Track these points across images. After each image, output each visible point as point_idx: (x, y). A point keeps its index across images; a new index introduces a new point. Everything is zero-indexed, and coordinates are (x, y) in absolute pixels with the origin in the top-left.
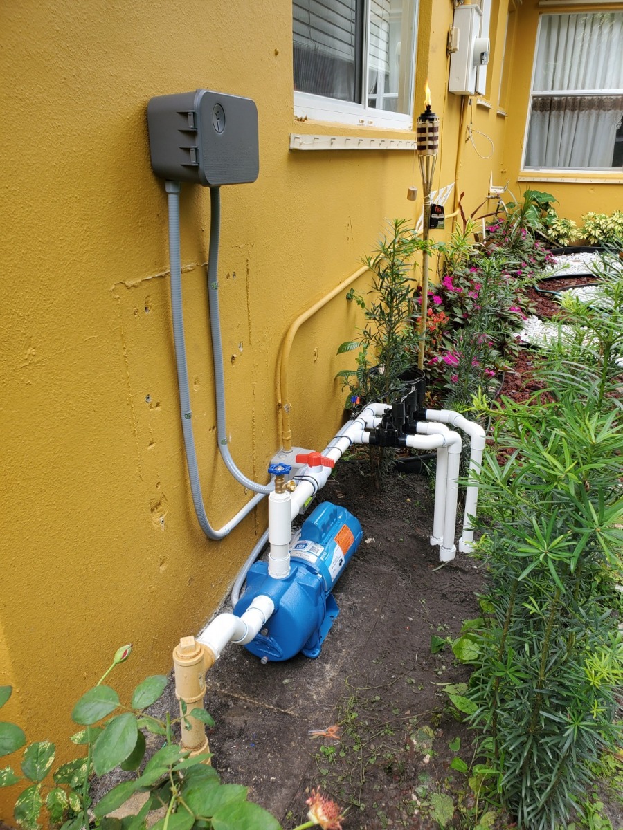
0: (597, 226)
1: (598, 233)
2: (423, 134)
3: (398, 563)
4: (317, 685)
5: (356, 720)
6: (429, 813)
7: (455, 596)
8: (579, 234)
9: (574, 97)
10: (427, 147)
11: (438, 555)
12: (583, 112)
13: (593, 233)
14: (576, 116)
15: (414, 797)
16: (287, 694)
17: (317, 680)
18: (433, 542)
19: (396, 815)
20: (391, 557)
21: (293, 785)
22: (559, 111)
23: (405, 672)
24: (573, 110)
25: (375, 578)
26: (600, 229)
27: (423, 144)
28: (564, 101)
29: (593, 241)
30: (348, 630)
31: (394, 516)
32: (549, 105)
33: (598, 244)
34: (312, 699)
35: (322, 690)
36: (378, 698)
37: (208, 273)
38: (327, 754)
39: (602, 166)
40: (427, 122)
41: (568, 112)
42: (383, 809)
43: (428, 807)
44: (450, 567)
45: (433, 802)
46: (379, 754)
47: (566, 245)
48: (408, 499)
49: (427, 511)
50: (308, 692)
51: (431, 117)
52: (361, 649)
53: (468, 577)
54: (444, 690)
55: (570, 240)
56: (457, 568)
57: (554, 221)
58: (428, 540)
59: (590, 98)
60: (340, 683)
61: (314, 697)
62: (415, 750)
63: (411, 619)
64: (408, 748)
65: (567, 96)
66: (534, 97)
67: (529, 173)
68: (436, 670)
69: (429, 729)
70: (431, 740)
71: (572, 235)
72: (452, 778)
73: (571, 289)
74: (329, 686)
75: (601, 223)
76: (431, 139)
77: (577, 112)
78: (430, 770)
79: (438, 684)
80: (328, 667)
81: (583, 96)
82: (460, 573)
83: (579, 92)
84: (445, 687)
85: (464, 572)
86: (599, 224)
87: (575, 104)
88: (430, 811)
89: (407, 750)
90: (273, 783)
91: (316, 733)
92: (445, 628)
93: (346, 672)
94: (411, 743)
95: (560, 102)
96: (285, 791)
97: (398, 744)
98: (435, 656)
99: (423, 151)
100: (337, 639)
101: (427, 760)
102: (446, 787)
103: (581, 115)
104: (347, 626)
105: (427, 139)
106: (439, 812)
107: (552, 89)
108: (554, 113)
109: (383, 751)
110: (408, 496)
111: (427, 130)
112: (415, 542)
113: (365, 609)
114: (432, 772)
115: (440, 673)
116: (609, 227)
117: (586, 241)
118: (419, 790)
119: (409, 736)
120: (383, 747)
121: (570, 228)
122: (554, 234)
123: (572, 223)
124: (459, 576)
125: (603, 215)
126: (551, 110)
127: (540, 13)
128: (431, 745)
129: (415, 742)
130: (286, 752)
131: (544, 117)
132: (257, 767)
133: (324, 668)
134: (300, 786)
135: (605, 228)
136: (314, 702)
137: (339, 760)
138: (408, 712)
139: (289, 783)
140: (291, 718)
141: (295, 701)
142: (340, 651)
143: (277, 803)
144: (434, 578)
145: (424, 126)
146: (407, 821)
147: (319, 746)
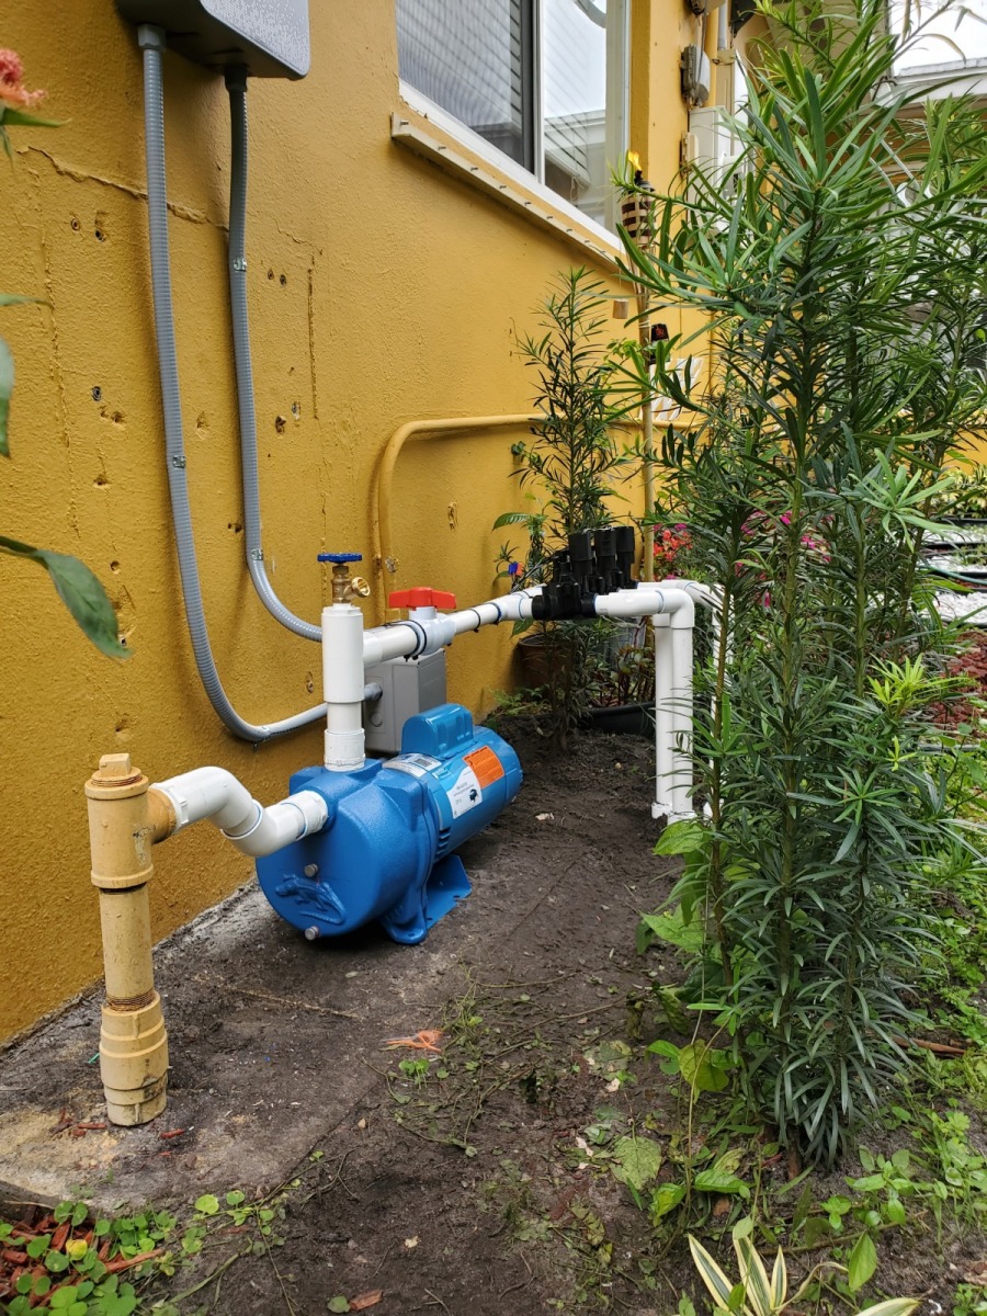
2: (630, 213)
3: (592, 842)
4: (411, 980)
5: (478, 1027)
6: (609, 1169)
15: (581, 1143)
16: (350, 991)
17: (412, 972)
18: (657, 812)
19: (539, 1168)
21: (334, 1114)
23: (585, 970)
27: (632, 227)
30: (483, 913)
31: (591, 787)
34: (398, 997)
35: (419, 987)
36: (525, 998)
37: (228, 244)
38: (411, 1071)
40: (637, 194)
42: (515, 1157)
43: (609, 1160)
45: (618, 1153)
46: (516, 1075)
48: (618, 765)
49: (650, 780)
50: (391, 988)
51: (643, 187)
52: (505, 936)
58: (648, 811)
60: (456, 978)
61: (402, 995)
62: (590, 1072)
63: (605, 908)
64: (577, 1069)
68: (647, 971)
69: (622, 1045)
70: (625, 1060)
72: (661, 1114)
74: (433, 981)
78: (619, 1101)
79: (648, 988)
80: (435, 957)
88: (612, 1166)
89: (574, 1073)
90: (295, 1110)
91: (396, 1042)
93: (469, 964)
94: (583, 1062)
96: (314, 1121)
97: (559, 1062)
100: (462, 923)
101: (614, 1086)
102: (649, 1125)
104: (484, 908)
105: (638, 219)
106: (630, 1168)
110: (618, 760)
111: (637, 206)
112: (625, 817)
113: (520, 888)
114: (622, 1105)
115: (654, 974)
118: (593, 1131)
119: (580, 1053)
128: (624, 1067)
129: (591, 1062)
130: (331, 1068)
132: (269, 1089)
133: (429, 958)
134: (347, 1116)
136: (400, 1002)
137: (436, 1083)
138: (584, 1021)
139: (326, 1110)
140: (351, 1023)
141: (363, 1000)
142: (463, 937)
143: (296, 1137)
145: (631, 201)
146: (561, 1177)
147: (399, 1061)
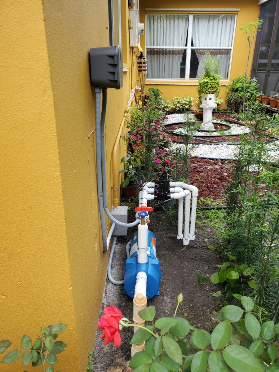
0: (179, 102)
1: (179, 105)
2: (140, 65)
3: (168, 249)
4: (165, 306)
7: (197, 258)
8: (172, 106)
9: (163, 49)
10: (143, 70)
11: (182, 243)
12: (167, 55)
13: (177, 105)
14: (164, 57)
17: (164, 304)
18: (179, 238)
20: (164, 247)
22: (157, 55)
23: (195, 292)
24: (163, 54)
25: (164, 257)
26: (180, 104)
27: (141, 69)
28: (159, 51)
29: (178, 109)
30: (165, 281)
32: (153, 52)
33: (180, 110)
34: (166, 312)
35: (168, 308)
36: (191, 305)
39: (176, 77)
40: (142, 59)
41: (161, 55)
44: (189, 247)
46: (203, 327)
47: (168, 111)
48: (160, 222)
49: (169, 226)
50: (163, 310)
51: (144, 57)
52: (174, 287)
53: (198, 250)
54: (212, 296)
55: (169, 108)
56: (192, 247)
57: (162, 101)
58: (176, 238)
59: (169, 50)
60: (174, 303)
61: (166, 311)
62: (215, 322)
63: (185, 271)
65: (160, 49)
66: (147, 49)
67: (148, 81)
68: (205, 289)
69: (215, 312)
71: (169, 107)
73: (177, 129)
74: (170, 305)
75: (180, 101)
76: (144, 67)
77: (164, 55)
79: (209, 294)
80: (165, 298)
81: (166, 49)
82: (193, 249)
83: (164, 47)
84: (212, 294)
85: (195, 248)
86: (179, 101)
87: (164, 52)
92: (200, 272)
93: (173, 298)
94: (212, 320)
95: (157, 51)
97: (208, 321)
98: (202, 283)
99: (141, 72)
100: (163, 285)
103: (166, 57)
104: (164, 279)
105: (143, 67)
107: (154, 46)
108: (156, 55)
109: (204, 325)
111: (142, 63)
112: (170, 239)
113: (167, 271)
115: (207, 290)
116: (183, 103)
117: (175, 109)
119: (210, 317)
120: (203, 324)
121: (168, 103)
122: (163, 106)
123: (169, 102)
124: (194, 250)
125: (180, 98)
126: (154, 54)
127: (146, 13)
129: (213, 319)
131: (151, 57)
133: (164, 298)
135: (182, 103)
136: (167, 313)
138: (205, 308)
142: (166, 290)
144: (185, 253)
145: (141, 61)
